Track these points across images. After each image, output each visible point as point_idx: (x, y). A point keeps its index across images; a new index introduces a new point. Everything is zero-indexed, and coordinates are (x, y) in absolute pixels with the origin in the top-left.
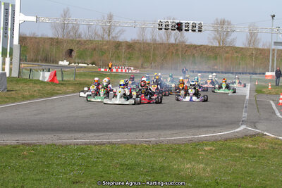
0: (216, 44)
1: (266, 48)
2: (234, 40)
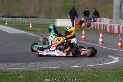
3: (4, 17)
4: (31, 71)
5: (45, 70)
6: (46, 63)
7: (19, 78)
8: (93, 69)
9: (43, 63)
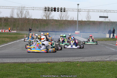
0: (45, 18)
1: (72, 20)
2: (53, 16)
3: (81, 32)
4: (84, 62)
5: (91, 61)
6: (94, 57)
7: (77, 65)
8: (116, 61)
9: (92, 57)
